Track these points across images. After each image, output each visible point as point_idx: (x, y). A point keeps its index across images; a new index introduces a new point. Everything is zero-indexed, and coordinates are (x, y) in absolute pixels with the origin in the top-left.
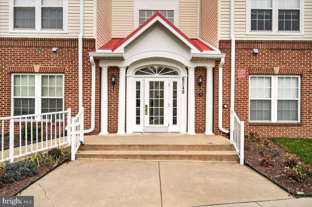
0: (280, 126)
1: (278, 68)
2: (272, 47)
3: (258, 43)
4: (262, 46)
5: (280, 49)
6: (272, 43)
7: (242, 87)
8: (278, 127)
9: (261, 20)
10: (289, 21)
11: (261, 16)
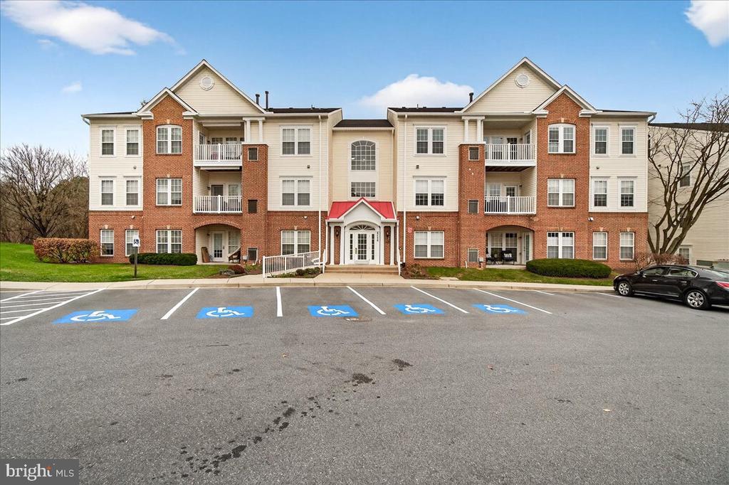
2: (427, 215)
3: (419, 213)
4: (421, 215)
5: (432, 216)
6: (427, 213)
7: (410, 238)
8: (432, 261)
9: (421, 199)
10: (438, 200)
11: (421, 197)
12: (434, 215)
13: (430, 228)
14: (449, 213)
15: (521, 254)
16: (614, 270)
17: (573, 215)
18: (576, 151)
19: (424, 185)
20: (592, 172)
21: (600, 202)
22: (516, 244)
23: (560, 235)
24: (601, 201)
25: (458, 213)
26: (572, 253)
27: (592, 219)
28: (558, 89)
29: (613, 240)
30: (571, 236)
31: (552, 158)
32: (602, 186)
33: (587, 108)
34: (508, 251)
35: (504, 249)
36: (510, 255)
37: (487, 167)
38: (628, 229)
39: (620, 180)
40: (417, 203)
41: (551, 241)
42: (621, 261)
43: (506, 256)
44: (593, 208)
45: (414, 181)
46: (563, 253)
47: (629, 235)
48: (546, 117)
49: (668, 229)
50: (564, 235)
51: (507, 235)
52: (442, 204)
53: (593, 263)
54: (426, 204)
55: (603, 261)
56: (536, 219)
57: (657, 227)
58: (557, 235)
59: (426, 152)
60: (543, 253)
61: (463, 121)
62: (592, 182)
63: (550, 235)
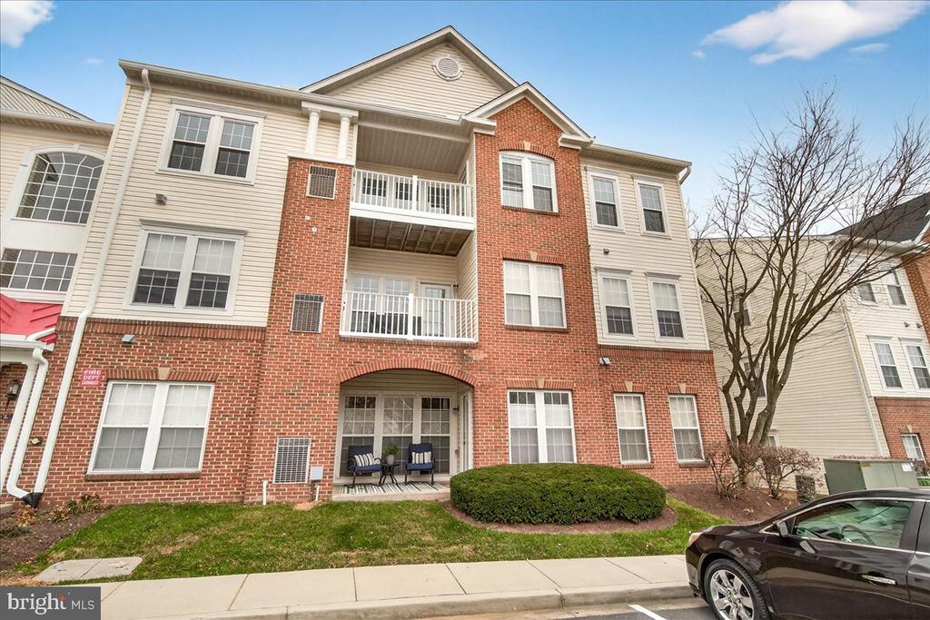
0: (152, 479)
1: (167, 370)
2: (164, 333)
3: (136, 325)
4: (143, 330)
5: (179, 336)
6: (165, 326)
7: (85, 404)
8: (149, 482)
9: (154, 287)
10: (210, 290)
11: (158, 281)
12: (188, 332)
13: (164, 372)
14: (239, 329)
15: (457, 452)
16: (671, 490)
17: (565, 348)
18: (559, 209)
19: (171, 248)
20: (596, 259)
21: (619, 323)
22: (446, 428)
23: (540, 397)
24: (620, 321)
25: (263, 330)
26: (571, 447)
27: (607, 361)
28: (509, 88)
29: (657, 414)
30: (565, 401)
31: (511, 217)
32: (619, 289)
33: (573, 133)
34: (425, 446)
35: (417, 441)
36: (427, 457)
37: (354, 220)
38: (683, 387)
39: (650, 281)
40: (140, 296)
41: (518, 416)
42: (681, 466)
43: (417, 458)
44: (605, 337)
45: (143, 235)
46: (549, 448)
47: (686, 404)
48: (492, 133)
49: (742, 395)
50: (547, 401)
51: (426, 403)
52: (221, 303)
53: (621, 476)
54: (170, 300)
55: (644, 467)
56: (477, 356)
57: (726, 389)
58: (532, 400)
59: (197, 168)
60: (500, 448)
61: (306, 116)
62: (598, 280)
63: (513, 400)
